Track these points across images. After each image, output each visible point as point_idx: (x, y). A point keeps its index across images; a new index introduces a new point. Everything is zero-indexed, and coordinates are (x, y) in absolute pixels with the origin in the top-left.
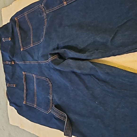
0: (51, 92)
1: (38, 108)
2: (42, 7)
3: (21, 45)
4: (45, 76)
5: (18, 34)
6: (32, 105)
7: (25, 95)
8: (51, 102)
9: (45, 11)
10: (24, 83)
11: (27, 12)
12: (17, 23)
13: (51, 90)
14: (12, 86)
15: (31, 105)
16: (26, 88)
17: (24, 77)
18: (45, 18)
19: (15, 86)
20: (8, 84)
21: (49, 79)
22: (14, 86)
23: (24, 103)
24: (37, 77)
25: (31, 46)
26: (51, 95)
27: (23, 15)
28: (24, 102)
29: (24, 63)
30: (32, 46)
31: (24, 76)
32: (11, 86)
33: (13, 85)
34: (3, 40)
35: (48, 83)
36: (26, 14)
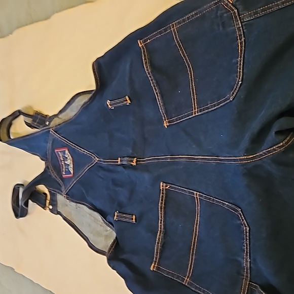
0: (247, 248)
1: (196, 288)
2: (230, 5)
3: (162, 111)
4: (231, 202)
5: (152, 85)
6: (178, 277)
7: (157, 247)
8: (247, 277)
9: (239, 16)
10: (161, 214)
11: (179, 23)
12: (145, 56)
13: (247, 244)
14: (127, 220)
15: (173, 275)
16: (165, 228)
17: (162, 196)
18: (240, 35)
19: (134, 220)
20: (116, 214)
21: (241, 211)
22: (131, 221)
23: (152, 269)
24: (210, 199)
25: (194, 115)
26: (247, 255)
27: (165, 30)
28: (153, 264)
29: (171, 158)
30: (197, 114)
31: (163, 193)
32: (124, 220)
33: (129, 219)
34: (110, 106)
35: (239, 222)
36: (174, 27)
